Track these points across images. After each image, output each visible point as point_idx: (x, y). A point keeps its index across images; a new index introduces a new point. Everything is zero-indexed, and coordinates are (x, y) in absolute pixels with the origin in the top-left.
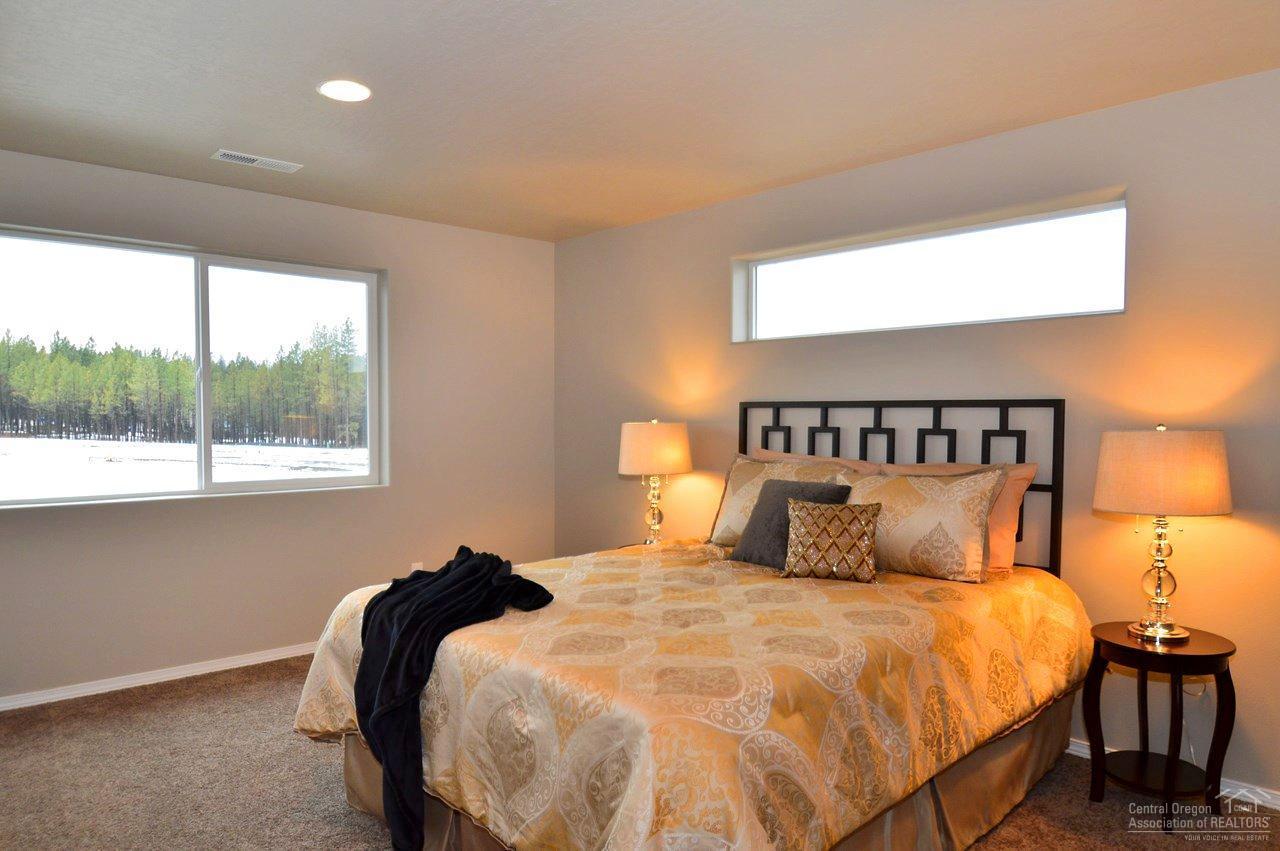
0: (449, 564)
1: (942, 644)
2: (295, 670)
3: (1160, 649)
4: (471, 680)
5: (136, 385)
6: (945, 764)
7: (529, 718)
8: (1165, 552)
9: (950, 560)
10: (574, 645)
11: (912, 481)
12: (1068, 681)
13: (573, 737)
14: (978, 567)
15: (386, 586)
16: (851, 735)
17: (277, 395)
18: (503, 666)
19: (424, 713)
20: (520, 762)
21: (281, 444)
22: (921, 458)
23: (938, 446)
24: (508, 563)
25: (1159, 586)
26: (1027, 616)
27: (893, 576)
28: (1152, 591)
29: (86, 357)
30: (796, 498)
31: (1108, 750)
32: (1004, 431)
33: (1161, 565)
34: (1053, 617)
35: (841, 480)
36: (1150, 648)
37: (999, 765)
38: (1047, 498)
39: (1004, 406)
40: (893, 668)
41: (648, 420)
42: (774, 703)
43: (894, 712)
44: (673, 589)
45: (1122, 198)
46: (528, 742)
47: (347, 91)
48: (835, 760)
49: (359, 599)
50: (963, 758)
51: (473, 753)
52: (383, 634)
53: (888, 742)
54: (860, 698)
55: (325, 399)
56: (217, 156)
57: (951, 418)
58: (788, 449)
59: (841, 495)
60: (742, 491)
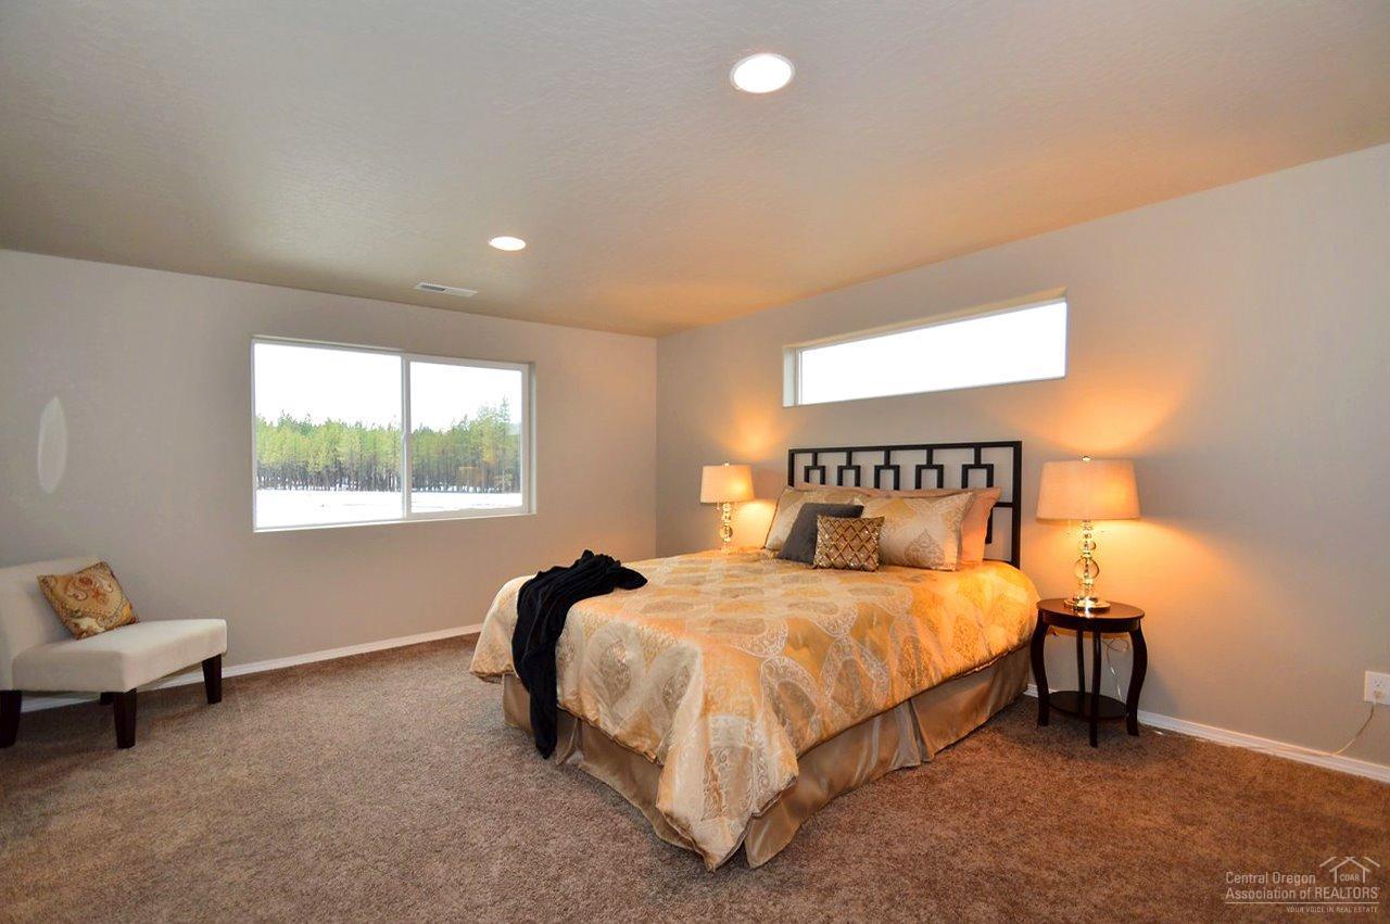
0: (577, 562)
1: (917, 609)
2: (468, 642)
3: (1088, 615)
4: (589, 631)
5: (343, 449)
6: (918, 690)
7: (626, 652)
8: (1091, 546)
9: (932, 555)
10: (659, 607)
11: (907, 501)
12: (1020, 640)
13: (655, 661)
14: (954, 560)
15: (534, 577)
16: (845, 664)
17: (451, 455)
18: (611, 621)
19: (558, 656)
20: (620, 681)
21: (453, 491)
22: (918, 486)
23: (930, 477)
24: (619, 562)
25: (1087, 571)
26: (988, 594)
27: (892, 567)
28: (1081, 574)
29: (305, 429)
30: (823, 515)
31: (1051, 691)
32: (978, 465)
33: (1088, 556)
34: (1010, 594)
35: (857, 502)
36: (1081, 615)
37: (965, 696)
38: (1009, 511)
39: (978, 447)
40: (878, 623)
41: (721, 464)
42: (788, 639)
43: (878, 652)
44: (732, 576)
45: (1065, 296)
46: (625, 668)
47: (509, 244)
48: (832, 680)
49: (515, 585)
50: (932, 688)
51: (590, 678)
52: (531, 605)
53: (873, 672)
54: (853, 642)
55: (488, 456)
56: (418, 287)
57: (940, 457)
58: (823, 481)
59: (858, 511)
60: (787, 511)
